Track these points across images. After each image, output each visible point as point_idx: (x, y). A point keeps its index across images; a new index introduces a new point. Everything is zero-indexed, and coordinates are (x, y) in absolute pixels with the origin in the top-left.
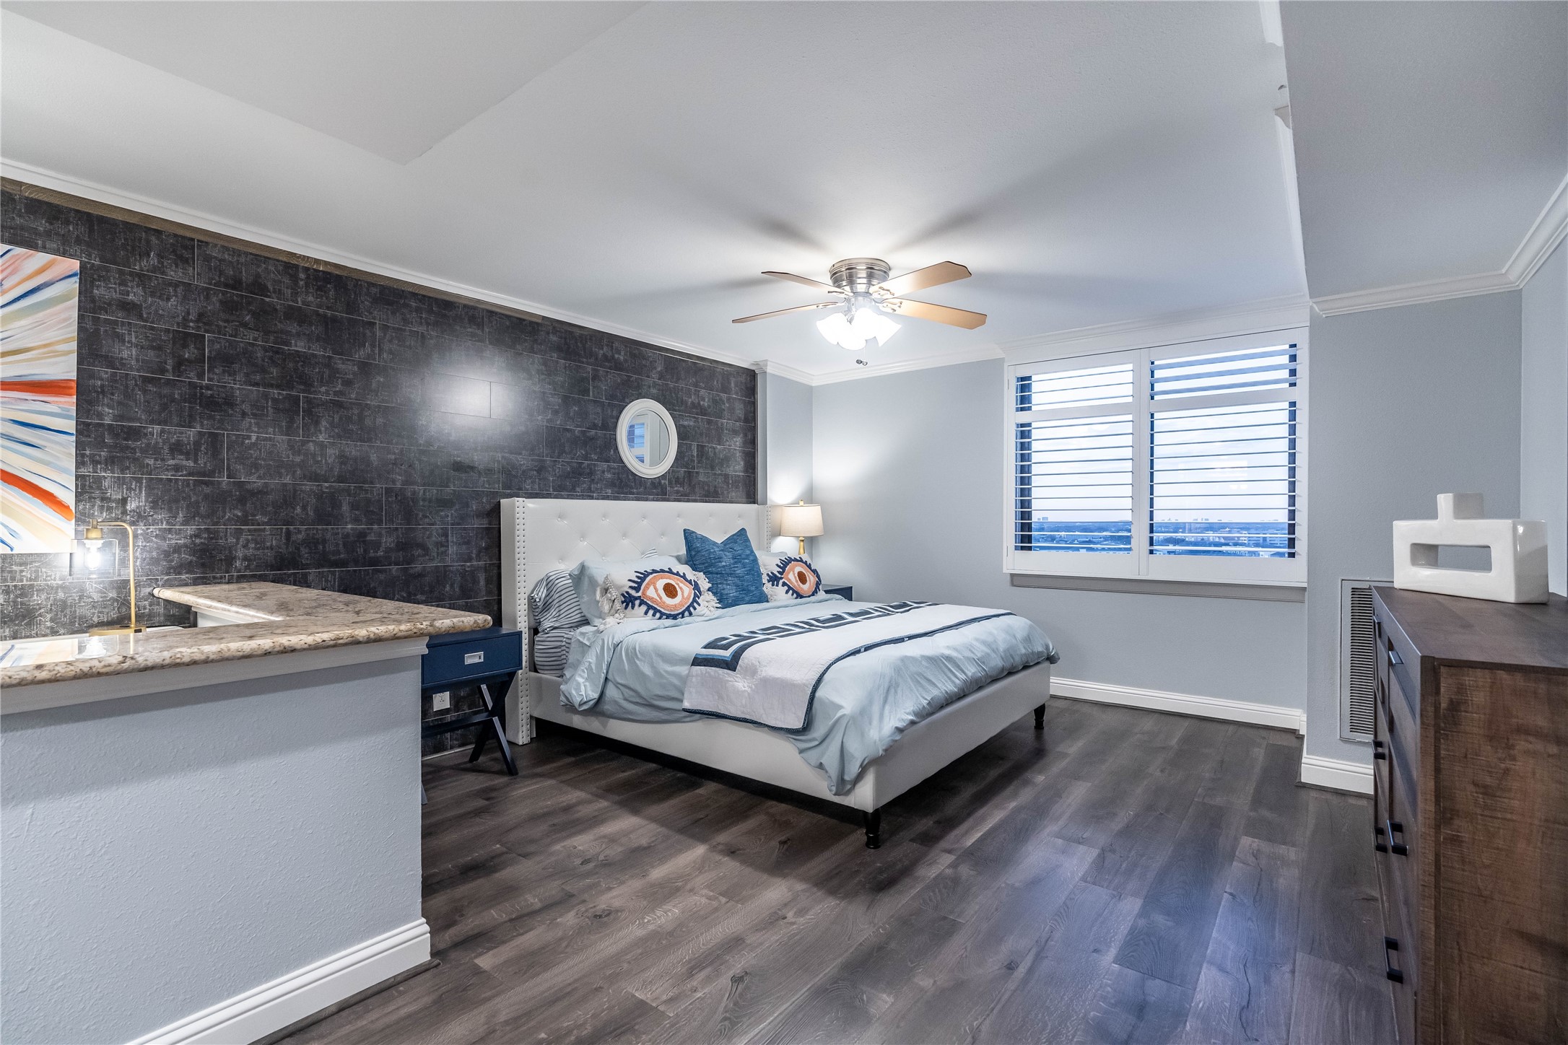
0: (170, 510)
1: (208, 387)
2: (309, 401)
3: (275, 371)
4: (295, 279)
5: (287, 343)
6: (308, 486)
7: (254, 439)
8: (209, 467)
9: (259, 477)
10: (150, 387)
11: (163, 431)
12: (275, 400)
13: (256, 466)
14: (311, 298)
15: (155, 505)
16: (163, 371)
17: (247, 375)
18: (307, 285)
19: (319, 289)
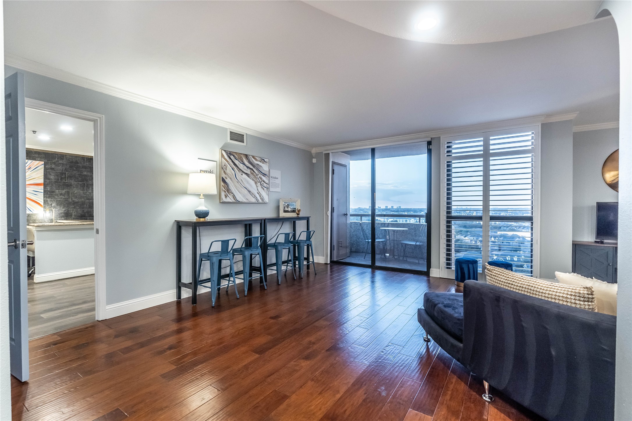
0: (60, 206)
1: (67, 182)
2: (87, 184)
3: (80, 179)
4: (84, 160)
5: (83, 173)
6: (87, 201)
7: (76, 192)
8: (67, 198)
9: (77, 199)
10: (56, 183)
11: (58, 191)
12: (80, 184)
13: (76, 197)
14: (87, 164)
15: (57, 205)
16: (58, 180)
17: (74, 180)
18: (86, 161)
19: (89, 161)
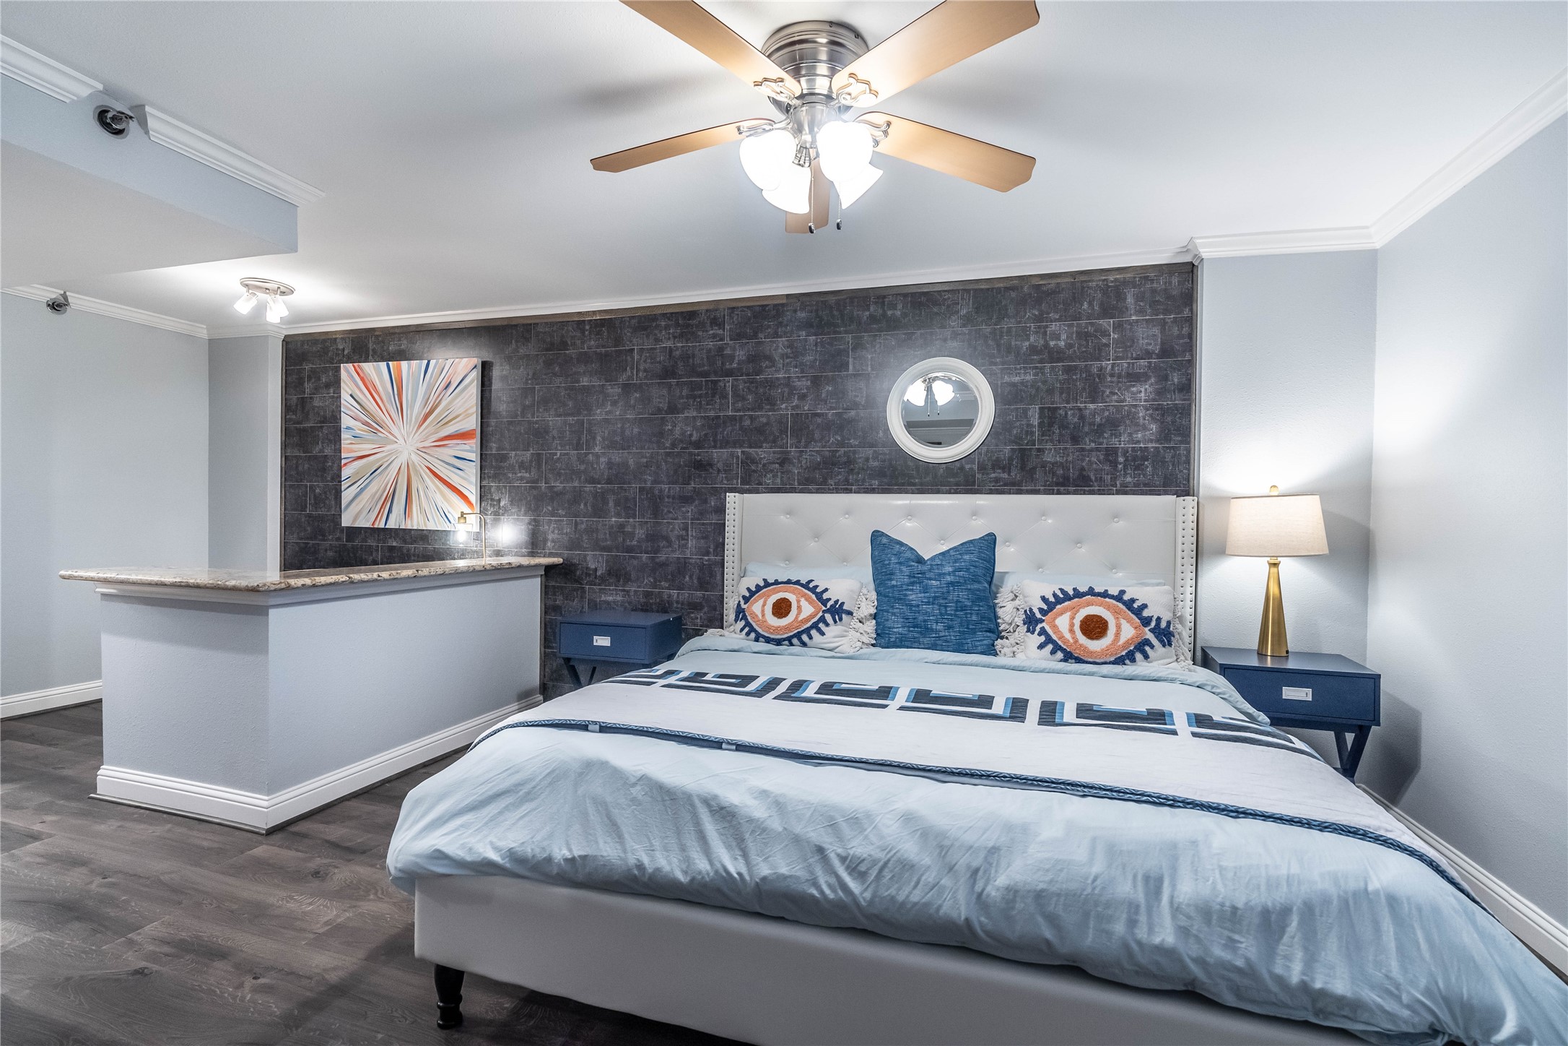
0: (518, 506)
1: (536, 422)
2: (590, 422)
3: (570, 404)
4: (581, 331)
5: (578, 381)
6: (589, 488)
7: (559, 454)
8: (536, 477)
9: (561, 483)
10: (511, 428)
11: (516, 455)
12: (570, 424)
13: (559, 474)
14: (592, 342)
15: (512, 502)
16: (516, 416)
17: (556, 409)
18: (590, 334)
19: (598, 334)
